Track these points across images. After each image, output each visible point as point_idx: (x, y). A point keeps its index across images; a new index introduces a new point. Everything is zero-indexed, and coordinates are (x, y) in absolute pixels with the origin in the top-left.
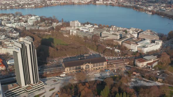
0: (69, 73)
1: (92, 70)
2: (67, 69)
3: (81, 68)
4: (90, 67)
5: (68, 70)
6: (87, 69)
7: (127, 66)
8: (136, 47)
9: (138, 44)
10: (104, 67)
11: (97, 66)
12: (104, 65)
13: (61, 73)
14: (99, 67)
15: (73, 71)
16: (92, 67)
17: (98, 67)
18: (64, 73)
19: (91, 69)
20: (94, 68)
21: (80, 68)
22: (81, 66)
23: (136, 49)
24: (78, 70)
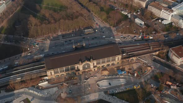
0: (54, 77)
1: (95, 70)
2: (51, 73)
3: (76, 69)
4: (92, 67)
5: (53, 73)
6: (87, 70)
7: (155, 60)
8: (170, 17)
9: (172, 11)
10: (115, 63)
11: (103, 62)
12: (117, 59)
13: (41, 78)
14: (108, 63)
15: (61, 74)
16: (95, 64)
17: (105, 65)
18: (45, 78)
19: (93, 70)
20: (98, 66)
21: (73, 69)
22: (76, 66)
23: (170, 19)
24: (70, 72)
